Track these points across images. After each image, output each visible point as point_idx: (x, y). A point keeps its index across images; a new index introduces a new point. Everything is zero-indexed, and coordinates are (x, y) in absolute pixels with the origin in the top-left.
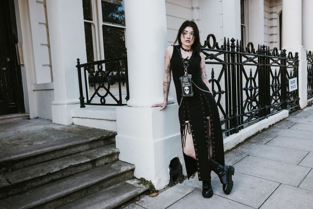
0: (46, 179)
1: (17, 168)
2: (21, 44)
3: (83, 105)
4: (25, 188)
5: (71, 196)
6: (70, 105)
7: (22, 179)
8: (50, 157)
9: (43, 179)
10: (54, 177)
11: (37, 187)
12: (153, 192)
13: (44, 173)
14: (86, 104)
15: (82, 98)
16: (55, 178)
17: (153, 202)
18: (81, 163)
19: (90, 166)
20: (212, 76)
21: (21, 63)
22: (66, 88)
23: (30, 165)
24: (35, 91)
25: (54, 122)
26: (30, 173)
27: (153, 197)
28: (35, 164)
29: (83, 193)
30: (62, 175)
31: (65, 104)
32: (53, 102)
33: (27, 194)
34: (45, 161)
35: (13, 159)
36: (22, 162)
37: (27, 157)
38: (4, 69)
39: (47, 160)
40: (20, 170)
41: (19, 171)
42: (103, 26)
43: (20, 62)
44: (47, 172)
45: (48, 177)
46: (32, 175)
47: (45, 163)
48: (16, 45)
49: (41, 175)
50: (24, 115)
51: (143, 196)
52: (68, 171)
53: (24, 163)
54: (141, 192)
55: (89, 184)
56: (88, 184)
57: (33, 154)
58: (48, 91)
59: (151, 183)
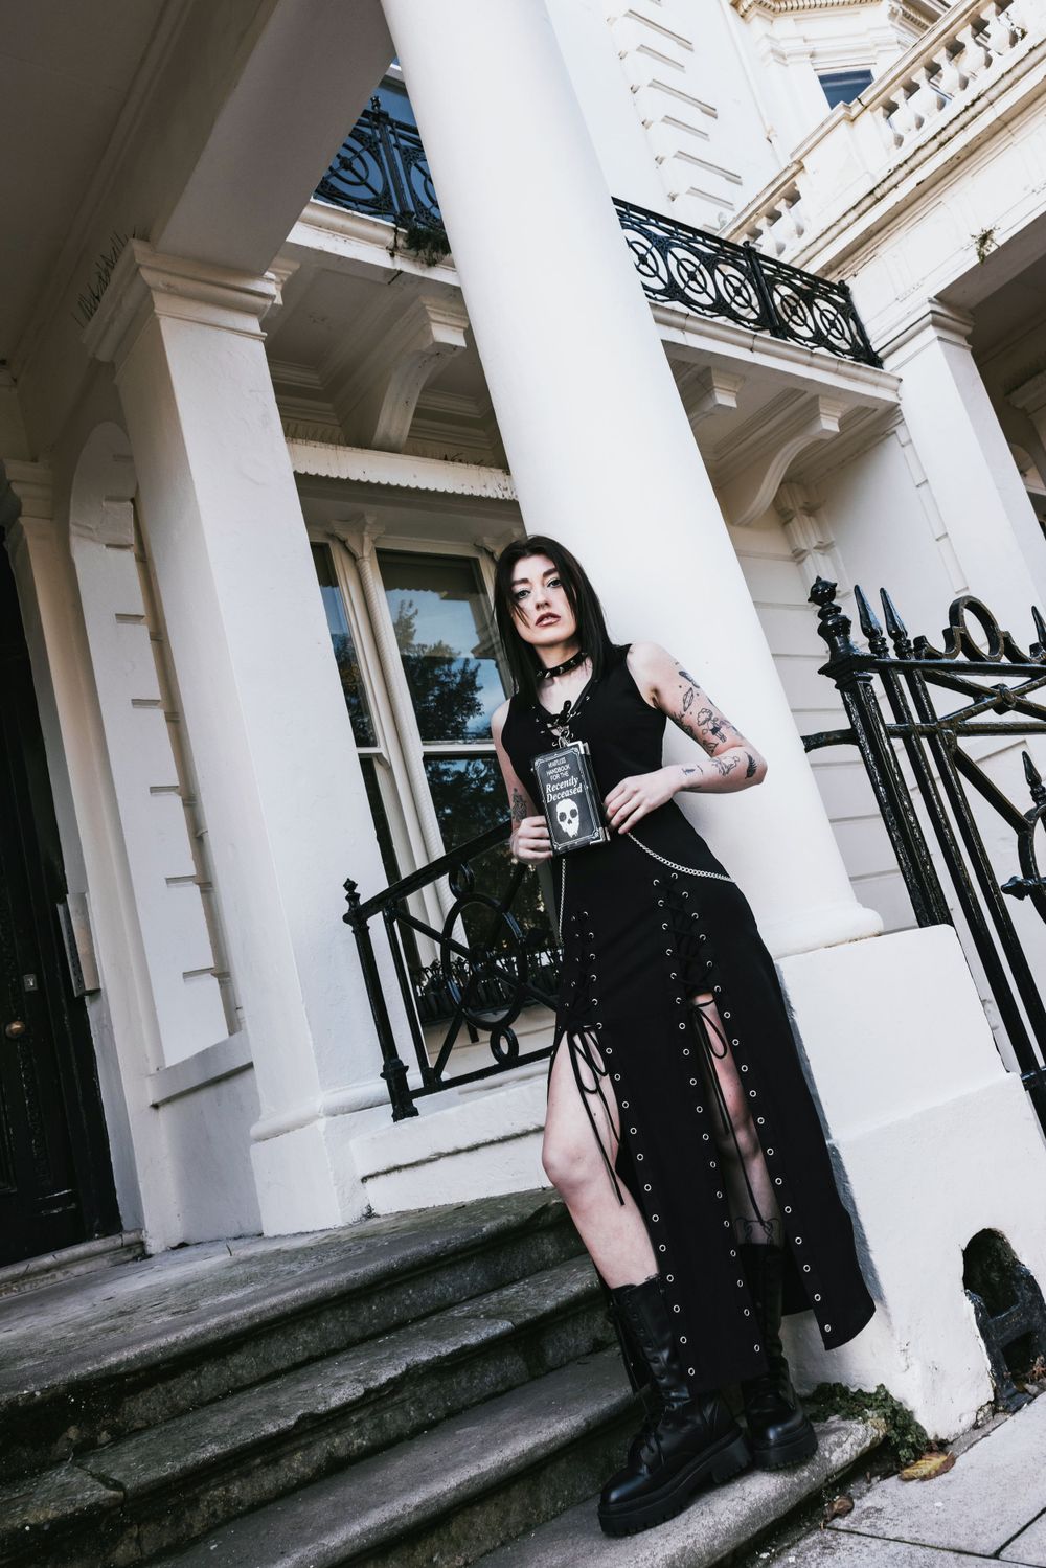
0: (299, 1456)
1: (139, 1424)
2: (82, 901)
3: (403, 1104)
4: (197, 1521)
5: (454, 1530)
6: (339, 1117)
7: (178, 1458)
8: (295, 1346)
9: (282, 1457)
10: (337, 1441)
11: (257, 1507)
12: (918, 1456)
13: (287, 1417)
14: (419, 1093)
15: (394, 1072)
16: (342, 1452)
17: (939, 1504)
18: (465, 1347)
19: (513, 1365)
20: (1032, 793)
21: (88, 987)
22: (309, 1035)
23: (202, 1403)
24: (162, 1109)
25: (271, 1235)
26: (211, 1431)
27: (924, 1478)
28: (225, 1395)
29: (516, 1507)
30: (379, 1426)
31: (317, 1117)
32: (256, 1130)
33: (212, 1548)
34: (277, 1374)
35: (118, 1365)
36: (160, 1387)
37: (182, 1350)
38: (16, 1026)
39: (284, 1364)
40: (157, 1431)
41: (152, 1434)
42: (428, 758)
43: (80, 981)
44: (299, 1413)
45: (308, 1446)
46: (225, 1435)
47: (279, 1382)
48: (60, 908)
49: (271, 1428)
50: (119, 1241)
51: (865, 1486)
52: (403, 1400)
53: (170, 1392)
54: (847, 1457)
55: (536, 1446)
56: (531, 1445)
57: (209, 1331)
58: (224, 1087)
59: (887, 1397)
